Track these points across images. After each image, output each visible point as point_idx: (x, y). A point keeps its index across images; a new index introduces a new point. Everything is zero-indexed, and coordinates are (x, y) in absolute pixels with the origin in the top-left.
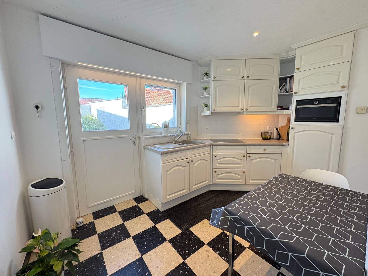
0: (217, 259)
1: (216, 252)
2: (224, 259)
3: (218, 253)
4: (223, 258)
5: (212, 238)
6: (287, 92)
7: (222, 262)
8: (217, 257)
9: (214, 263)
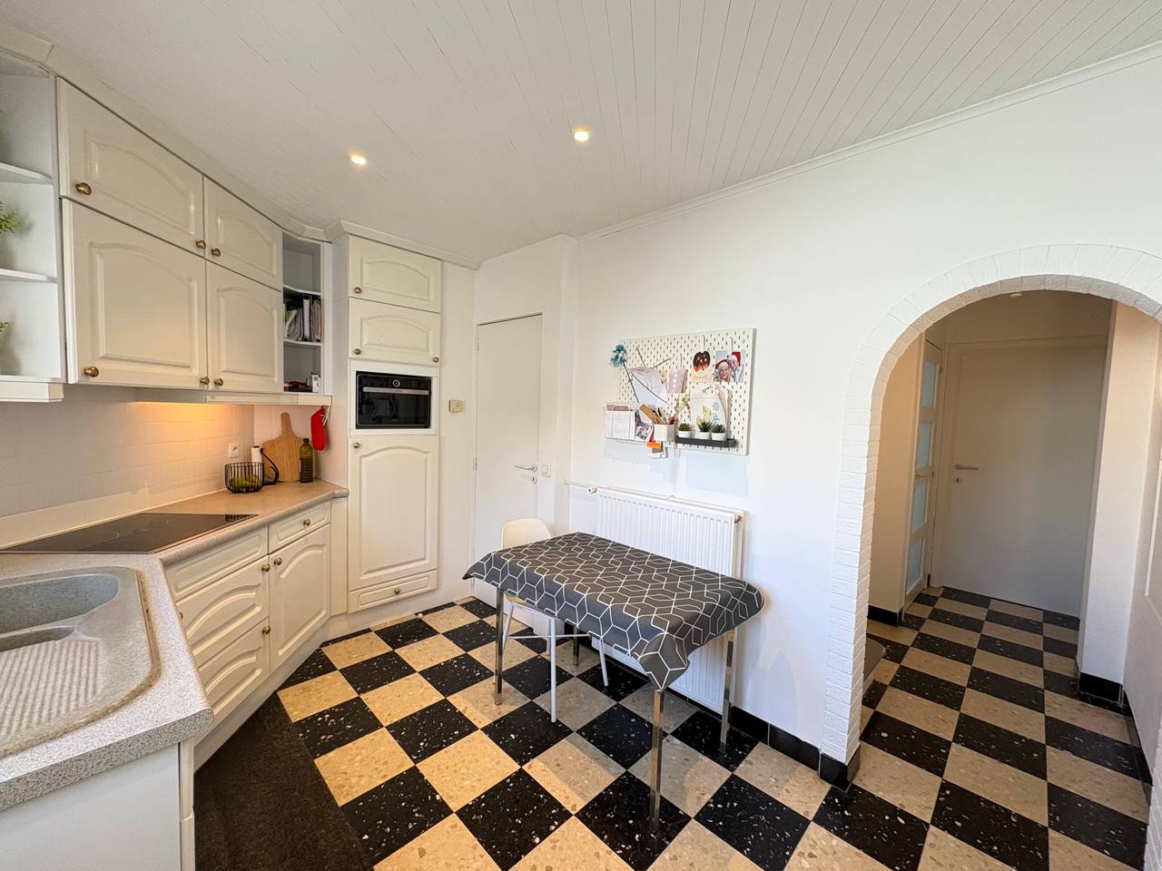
0: (558, 844)
1: (535, 845)
2: (557, 827)
3: (537, 840)
4: (553, 828)
5: (481, 849)
6: (306, 340)
7: (566, 833)
8: (552, 844)
9: (569, 852)
